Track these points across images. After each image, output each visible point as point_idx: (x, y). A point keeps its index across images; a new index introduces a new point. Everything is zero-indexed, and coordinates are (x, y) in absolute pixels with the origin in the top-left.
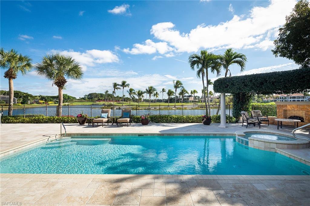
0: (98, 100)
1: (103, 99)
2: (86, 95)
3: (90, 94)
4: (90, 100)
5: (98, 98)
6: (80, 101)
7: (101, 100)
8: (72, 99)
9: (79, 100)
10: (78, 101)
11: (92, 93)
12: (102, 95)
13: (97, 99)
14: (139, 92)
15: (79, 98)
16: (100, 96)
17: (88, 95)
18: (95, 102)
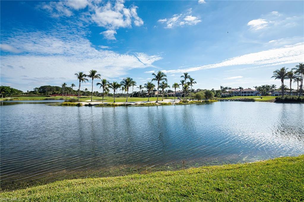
0: (53, 94)
1: (59, 93)
2: (37, 88)
3: (42, 87)
4: (42, 94)
5: (53, 91)
6: (28, 95)
7: (57, 94)
8: (16, 92)
9: (27, 93)
10: (26, 95)
11: (45, 86)
12: (57, 88)
13: (51, 93)
14: (114, 84)
15: (27, 92)
16: (55, 89)
17: (40, 89)
18: (50, 96)
